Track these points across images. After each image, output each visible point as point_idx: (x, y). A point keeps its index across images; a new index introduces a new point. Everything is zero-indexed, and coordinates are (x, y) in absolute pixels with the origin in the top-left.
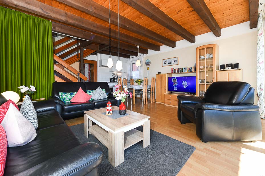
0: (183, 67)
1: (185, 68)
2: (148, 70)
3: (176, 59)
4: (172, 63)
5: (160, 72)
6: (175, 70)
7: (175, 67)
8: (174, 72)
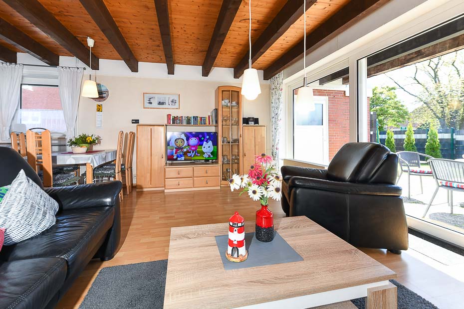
0: (191, 115)
1: (194, 117)
2: (99, 110)
3: (176, 98)
4: (167, 103)
5: (138, 120)
6: (175, 119)
7: (174, 113)
8: (173, 123)
